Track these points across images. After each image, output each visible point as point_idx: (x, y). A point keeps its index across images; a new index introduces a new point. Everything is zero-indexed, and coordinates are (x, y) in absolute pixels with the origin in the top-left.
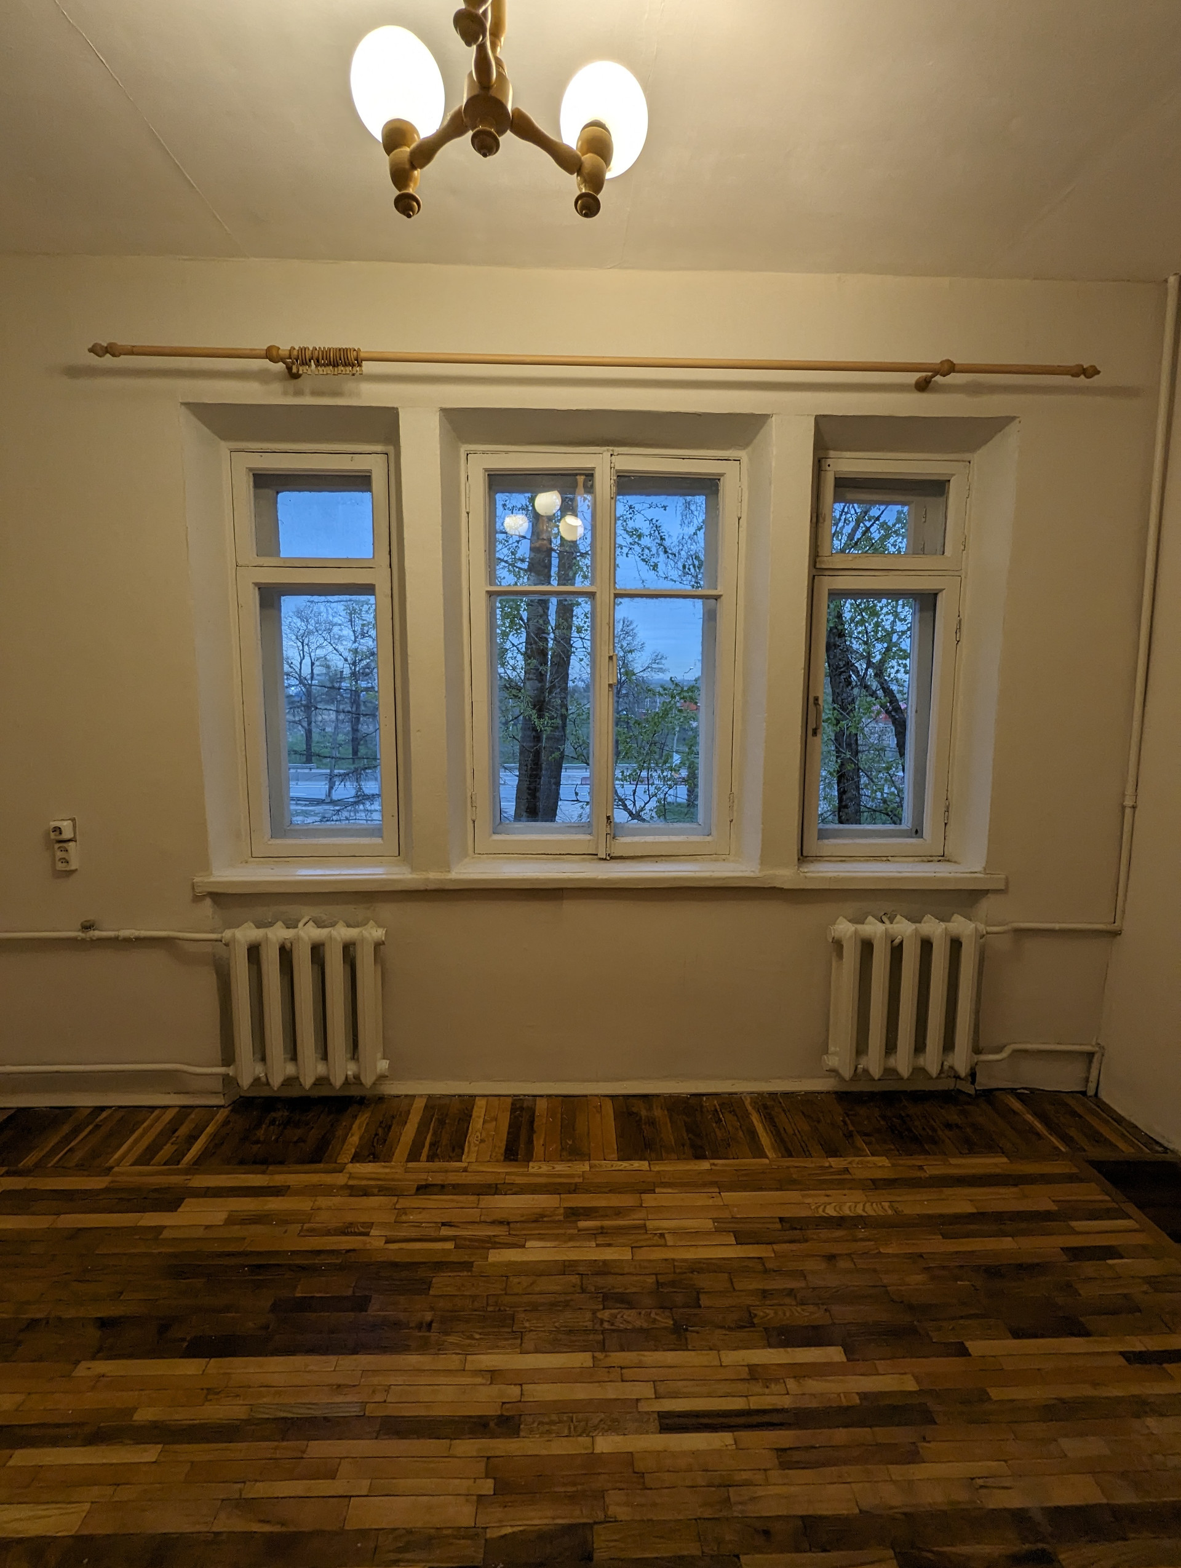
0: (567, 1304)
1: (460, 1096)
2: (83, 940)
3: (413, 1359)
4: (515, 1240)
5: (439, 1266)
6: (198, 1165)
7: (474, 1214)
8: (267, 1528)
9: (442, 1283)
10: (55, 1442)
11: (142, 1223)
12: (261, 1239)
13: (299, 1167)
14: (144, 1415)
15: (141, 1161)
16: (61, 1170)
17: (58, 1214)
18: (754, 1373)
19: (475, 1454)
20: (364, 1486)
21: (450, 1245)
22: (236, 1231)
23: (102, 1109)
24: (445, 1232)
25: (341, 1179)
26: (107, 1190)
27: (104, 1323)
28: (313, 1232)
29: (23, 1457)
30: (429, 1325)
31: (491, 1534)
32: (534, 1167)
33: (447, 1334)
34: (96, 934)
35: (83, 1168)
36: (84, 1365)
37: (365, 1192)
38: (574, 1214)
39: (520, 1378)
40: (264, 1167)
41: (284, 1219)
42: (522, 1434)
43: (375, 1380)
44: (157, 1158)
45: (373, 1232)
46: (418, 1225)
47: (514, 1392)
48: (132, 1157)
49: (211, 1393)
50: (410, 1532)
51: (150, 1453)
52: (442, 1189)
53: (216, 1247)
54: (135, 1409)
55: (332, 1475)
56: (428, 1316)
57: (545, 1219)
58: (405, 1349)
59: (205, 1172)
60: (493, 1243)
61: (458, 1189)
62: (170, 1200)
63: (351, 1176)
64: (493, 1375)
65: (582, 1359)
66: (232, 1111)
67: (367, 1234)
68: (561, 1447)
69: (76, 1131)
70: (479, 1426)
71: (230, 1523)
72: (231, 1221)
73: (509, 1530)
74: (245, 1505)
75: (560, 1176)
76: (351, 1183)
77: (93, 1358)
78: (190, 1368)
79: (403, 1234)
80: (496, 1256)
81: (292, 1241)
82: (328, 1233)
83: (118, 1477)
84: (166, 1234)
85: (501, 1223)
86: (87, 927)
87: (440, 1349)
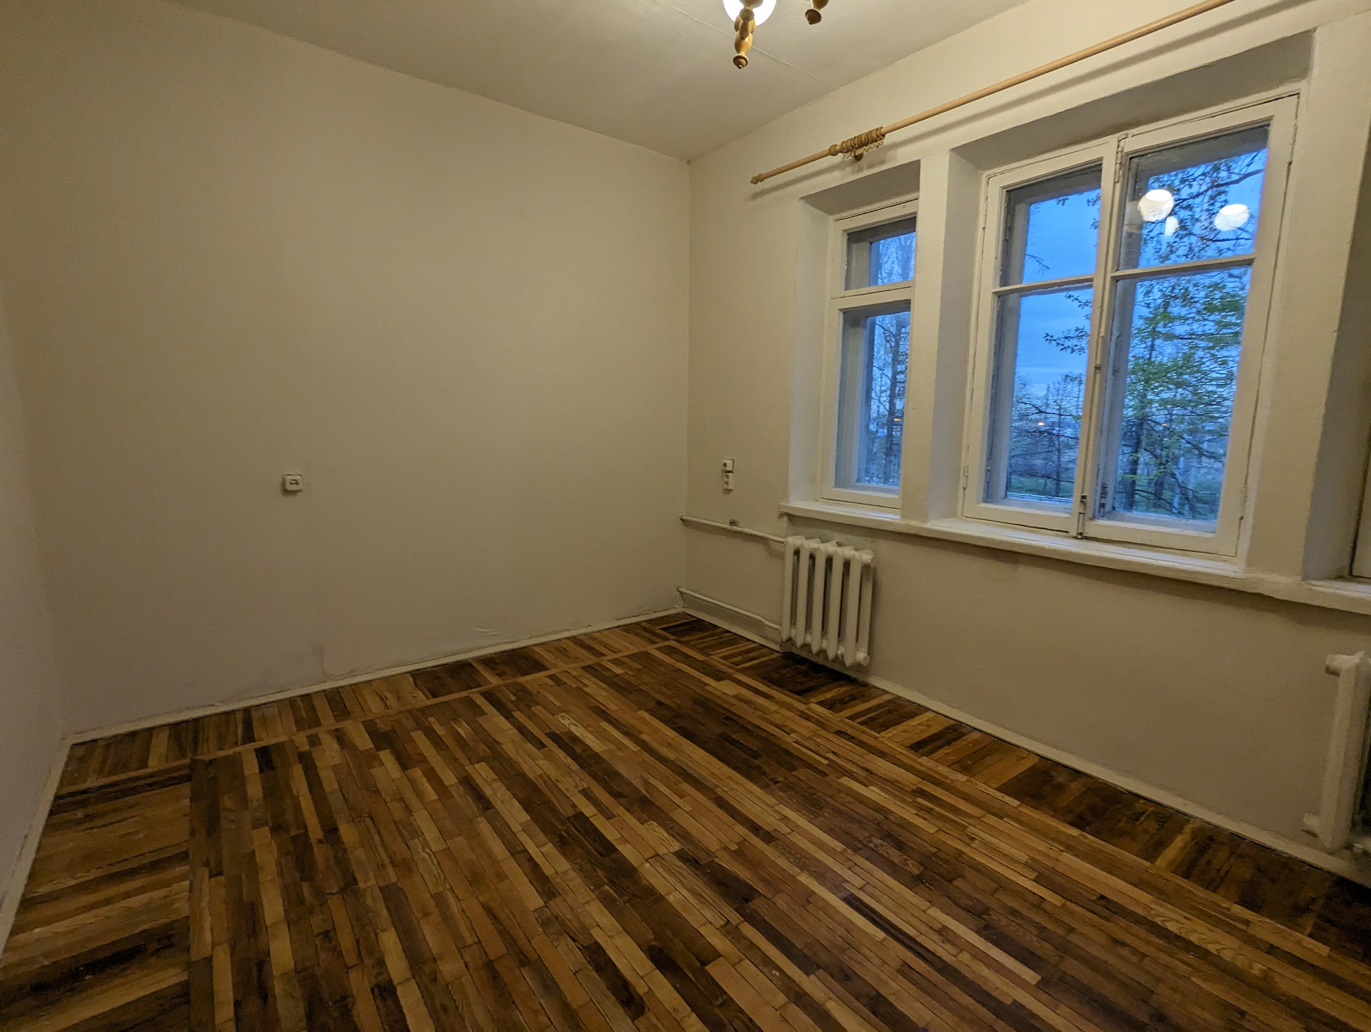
0: (859, 822)
1: (919, 705)
2: (730, 530)
3: (754, 788)
4: (865, 781)
5: (809, 766)
6: (743, 671)
7: (856, 758)
8: (646, 794)
9: (802, 773)
10: (616, 727)
11: (703, 680)
12: (740, 709)
13: (788, 692)
14: (644, 737)
15: (725, 658)
16: (693, 647)
17: (678, 661)
18: (944, 932)
19: (741, 834)
20: (689, 809)
21: (825, 762)
22: (734, 701)
23: (729, 632)
24: (830, 755)
25: (802, 707)
26: (702, 662)
27: (660, 704)
28: (765, 720)
29: (604, 725)
30: (776, 782)
31: (716, 860)
32: (924, 760)
33: (781, 791)
34: (735, 528)
35: (701, 651)
36: (643, 712)
37: (808, 718)
38: (922, 793)
39: (795, 828)
40: (771, 684)
41: (756, 707)
42: (770, 845)
43: (731, 783)
44: (729, 660)
45: (792, 735)
46: (818, 745)
47: (786, 830)
48: (721, 655)
49: (670, 745)
50: (688, 833)
51: (634, 747)
52: (851, 738)
53: (720, 702)
54: (643, 733)
55: (681, 797)
56: (780, 779)
57: (898, 784)
58: (755, 783)
59: (745, 675)
60: (851, 775)
61: (861, 744)
62: (719, 676)
63: (808, 709)
64: (785, 819)
65: (838, 846)
66: (782, 657)
67: (788, 734)
68: (782, 862)
69: (712, 635)
70: (756, 829)
71: (637, 783)
72: (735, 697)
73: (725, 865)
74: (646, 783)
75: (939, 774)
76: (807, 711)
77: (646, 711)
78: (671, 733)
79: (806, 744)
80: (846, 781)
81: (753, 718)
82: (771, 723)
83: (620, 746)
84: (707, 688)
85: (867, 770)
86: (732, 523)
87: (772, 794)
